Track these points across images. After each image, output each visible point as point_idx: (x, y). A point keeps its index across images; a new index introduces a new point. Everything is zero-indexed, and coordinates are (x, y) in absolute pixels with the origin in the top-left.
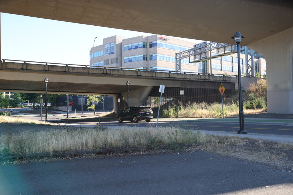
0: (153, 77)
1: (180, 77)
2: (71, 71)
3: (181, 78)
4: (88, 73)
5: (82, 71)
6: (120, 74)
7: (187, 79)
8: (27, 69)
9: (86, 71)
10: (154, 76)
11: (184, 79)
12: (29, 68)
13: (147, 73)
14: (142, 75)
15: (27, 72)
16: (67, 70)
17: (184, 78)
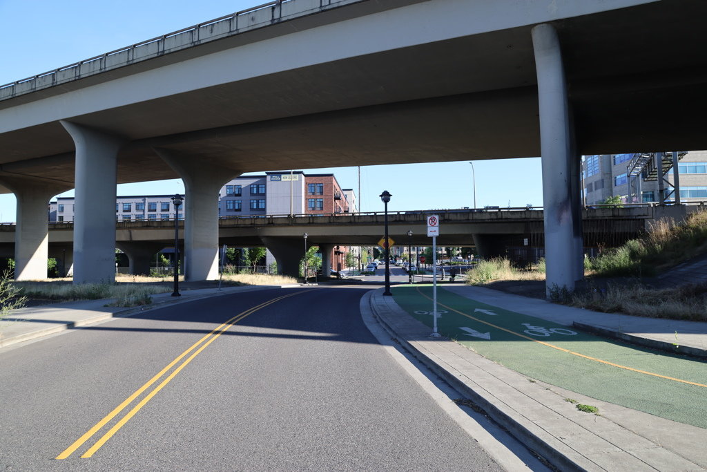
0: (468, 220)
1: (518, 216)
2: (357, 220)
3: (518, 219)
4: (377, 222)
5: (369, 220)
6: (418, 219)
7: (531, 220)
8: (313, 223)
9: (375, 220)
10: (471, 218)
11: (525, 220)
12: (315, 221)
13: (458, 215)
14: (450, 218)
15: (314, 226)
16: (352, 220)
17: (525, 218)
